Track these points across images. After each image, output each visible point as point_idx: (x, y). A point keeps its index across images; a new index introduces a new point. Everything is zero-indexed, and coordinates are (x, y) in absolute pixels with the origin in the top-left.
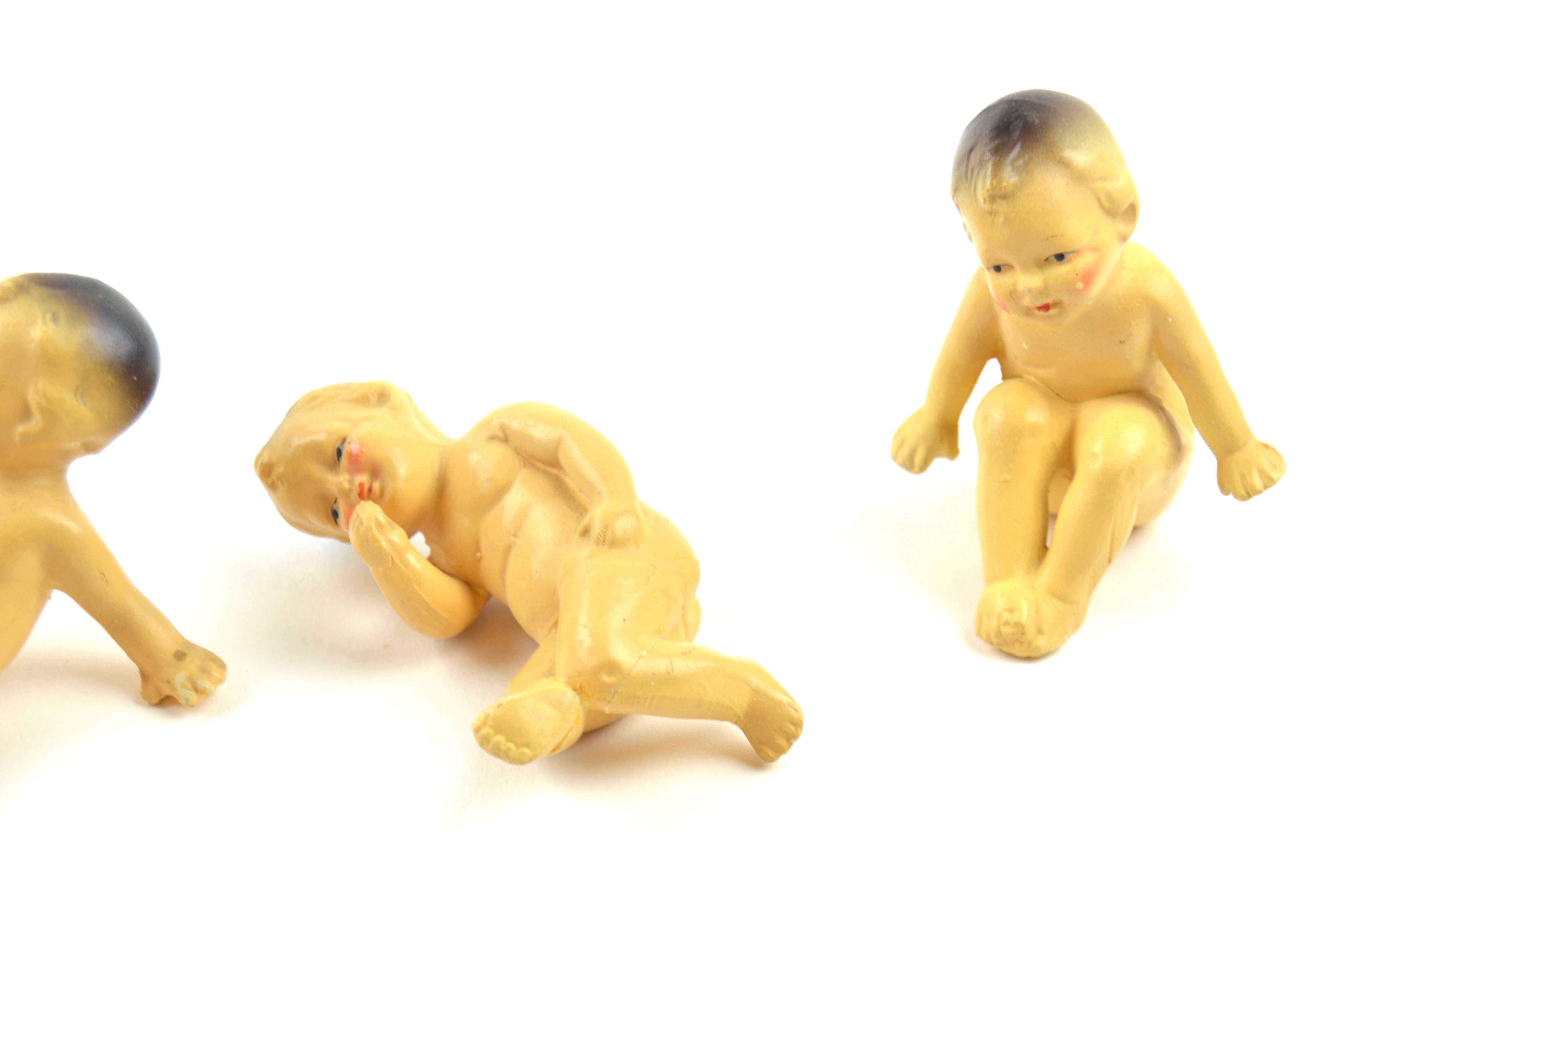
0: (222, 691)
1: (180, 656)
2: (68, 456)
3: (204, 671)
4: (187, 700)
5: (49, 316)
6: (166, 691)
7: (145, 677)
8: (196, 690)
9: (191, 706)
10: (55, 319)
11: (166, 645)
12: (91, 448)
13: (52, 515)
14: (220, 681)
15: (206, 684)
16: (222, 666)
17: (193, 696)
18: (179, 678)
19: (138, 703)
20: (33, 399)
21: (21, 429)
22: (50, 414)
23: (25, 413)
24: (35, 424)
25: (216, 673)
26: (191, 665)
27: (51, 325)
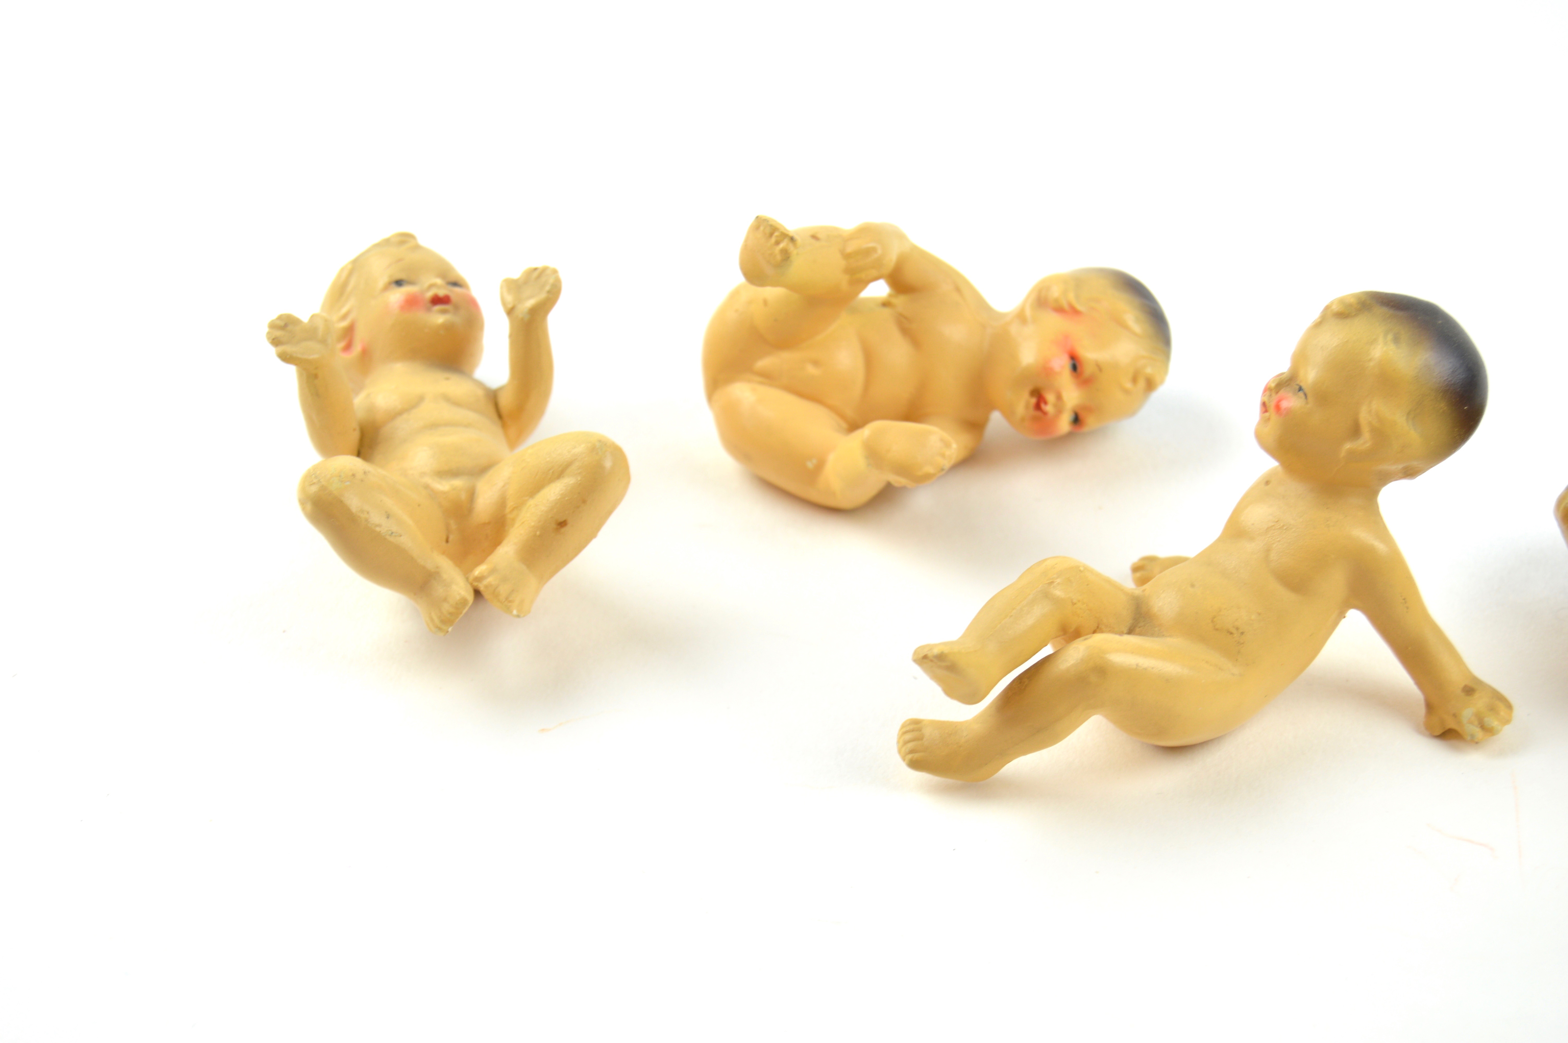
0: (1507, 732)
1: (1469, 691)
2: (1385, 478)
3: (1492, 709)
4: (1472, 736)
5: (1390, 337)
6: (1451, 724)
7: (1430, 707)
8: (1483, 727)
9: (1474, 743)
10: (1396, 340)
11: (1456, 680)
12: (1410, 473)
13: (1362, 534)
14: (1507, 721)
15: (1495, 723)
16: (1509, 707)
17: (1479, 733)
18: (1467, 714)
19: (1419, 731)
20: (1365, 417)
21: (1348, 446)
22: (1381, 435)
23: (1355, 431)
24: (1365, 442)
25: (1503, 712)
26: (1479, 702)
27: (1392, 347)
